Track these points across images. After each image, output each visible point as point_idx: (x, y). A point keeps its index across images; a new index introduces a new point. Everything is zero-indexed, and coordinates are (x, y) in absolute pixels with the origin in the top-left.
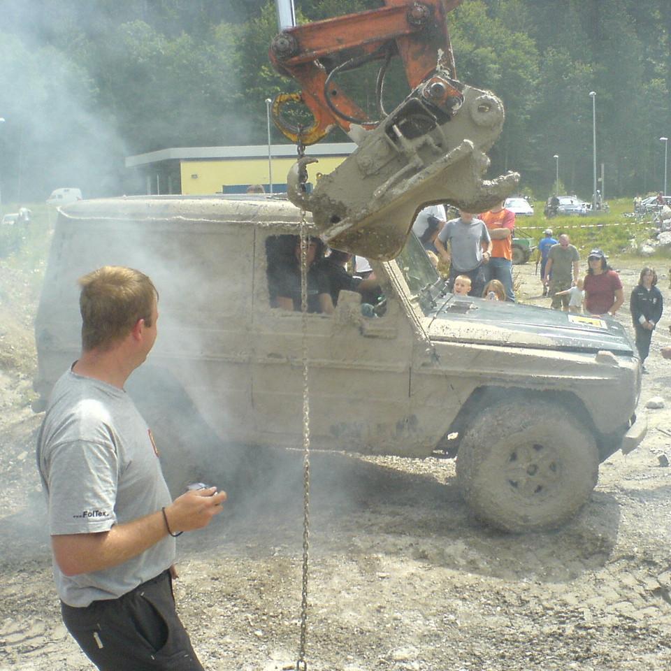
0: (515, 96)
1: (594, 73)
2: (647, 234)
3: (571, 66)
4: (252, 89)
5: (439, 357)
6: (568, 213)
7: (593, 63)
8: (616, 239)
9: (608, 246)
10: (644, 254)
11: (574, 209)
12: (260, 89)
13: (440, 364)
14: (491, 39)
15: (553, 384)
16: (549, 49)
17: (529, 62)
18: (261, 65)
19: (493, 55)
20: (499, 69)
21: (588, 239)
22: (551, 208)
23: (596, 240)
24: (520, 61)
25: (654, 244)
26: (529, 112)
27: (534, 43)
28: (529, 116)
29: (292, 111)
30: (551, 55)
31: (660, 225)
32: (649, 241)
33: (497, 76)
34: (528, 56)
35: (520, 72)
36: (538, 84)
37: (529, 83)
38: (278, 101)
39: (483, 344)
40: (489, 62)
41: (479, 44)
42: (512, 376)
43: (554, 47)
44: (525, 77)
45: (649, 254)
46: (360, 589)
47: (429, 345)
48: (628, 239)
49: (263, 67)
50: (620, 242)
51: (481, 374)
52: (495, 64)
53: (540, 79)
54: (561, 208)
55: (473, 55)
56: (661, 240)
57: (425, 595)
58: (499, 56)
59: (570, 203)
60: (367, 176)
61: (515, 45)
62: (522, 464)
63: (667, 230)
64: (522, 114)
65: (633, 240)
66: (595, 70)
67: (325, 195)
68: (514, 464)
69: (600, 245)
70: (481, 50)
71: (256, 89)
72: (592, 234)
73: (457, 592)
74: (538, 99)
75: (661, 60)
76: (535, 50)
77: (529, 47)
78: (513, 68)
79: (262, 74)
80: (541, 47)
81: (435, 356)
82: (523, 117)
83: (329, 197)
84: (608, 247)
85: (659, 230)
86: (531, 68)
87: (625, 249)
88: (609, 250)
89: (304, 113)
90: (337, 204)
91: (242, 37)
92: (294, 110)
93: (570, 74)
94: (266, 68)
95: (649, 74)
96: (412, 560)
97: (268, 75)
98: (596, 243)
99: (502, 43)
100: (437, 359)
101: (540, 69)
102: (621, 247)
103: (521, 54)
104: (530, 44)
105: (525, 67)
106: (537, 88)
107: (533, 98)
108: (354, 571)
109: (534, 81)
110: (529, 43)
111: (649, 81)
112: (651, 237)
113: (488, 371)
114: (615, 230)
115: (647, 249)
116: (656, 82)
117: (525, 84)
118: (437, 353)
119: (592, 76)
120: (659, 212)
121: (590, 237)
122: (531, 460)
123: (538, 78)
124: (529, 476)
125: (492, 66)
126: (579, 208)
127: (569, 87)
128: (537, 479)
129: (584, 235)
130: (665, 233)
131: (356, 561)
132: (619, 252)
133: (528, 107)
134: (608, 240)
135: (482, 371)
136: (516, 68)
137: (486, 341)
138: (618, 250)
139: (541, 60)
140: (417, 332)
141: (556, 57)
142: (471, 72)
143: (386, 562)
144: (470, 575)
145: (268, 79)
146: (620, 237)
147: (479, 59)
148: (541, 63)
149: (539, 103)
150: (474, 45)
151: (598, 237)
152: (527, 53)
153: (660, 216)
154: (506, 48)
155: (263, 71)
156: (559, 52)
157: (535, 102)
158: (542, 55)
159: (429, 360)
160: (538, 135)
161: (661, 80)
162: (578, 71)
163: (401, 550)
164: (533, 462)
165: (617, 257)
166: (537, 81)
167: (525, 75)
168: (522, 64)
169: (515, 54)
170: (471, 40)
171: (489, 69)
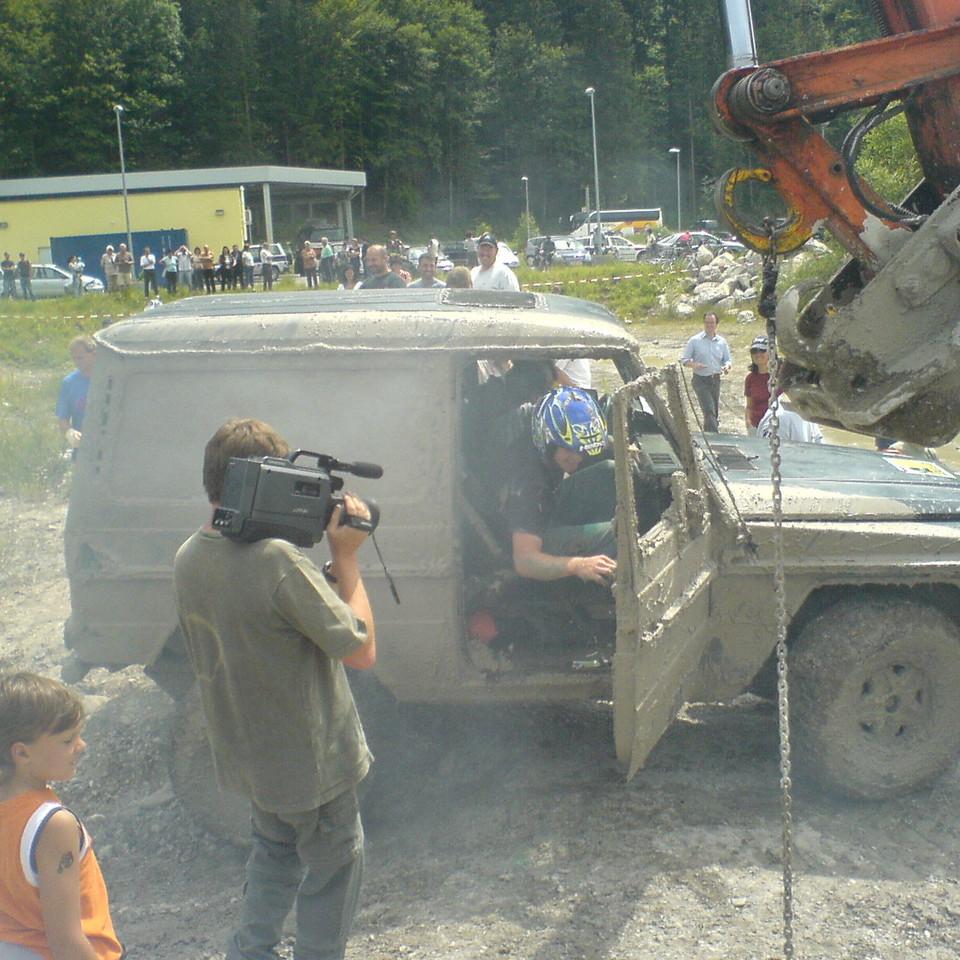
0: (459, 93)
1: (567, 59)
2: (680, 286)
3: (535, 49)
4: (71, 90)
5: (757, 546)
6: (566, 262)
7: (566, 45)
8: (639, 295)
9: (629, 306)
10: (680, 316)
11: (575, 255)
12: (85, 89)
13: (758, 556)
14: (420, 13)
15: (927, 575)
16: (502, 25)
17: (477, 44)
18: (84, 54)
19: (426, 35)
20: (436, 55)
21: (601, 298)
22: (544, 255)
23: (613, 299)
24: (464, 43)
25: (692, 300)
26: (479, 116)
27: (482, 17)
28: (479, 122)
29: (134, 121)
30: (506, 35)
31: (696, 274)
32: (684, 297)
33: (433, 65)
34: (474, 35)
35: (465, 59)
36: (491, 75)
37: (477, 74)
38: (733, 180)
39: (816, 521)
40: (421, 45)
41: (405, 19)
42: (869, 568)
43: (509, 23)
44: (470, 65)
45: (686, 315)
46: (723, 934)
47: (744, 530)
48: (655, 295)
49: (87, 56)
50: (645, 299)
51: (822, 568)
52: (429, 48)
53: (493, 68)
54: (557, 255)
55: (396, 35)
56: (702, 294)
57: (816, 927)
58: (433, 36)
59: (566, 247)
60: (912, 308)
61: (455, 20)
62: (879, 697)
63: (706, 281)
64: (470, 118)
65: (662, 297)
66: (568, 55)
67: (843, 342)
68: (868, 698)
69: (617, 305)
70: (408, 28)
71: (78, 88)
72: (606, 291)
73: (855, 913)
74: (491, 97)
75: (655, 40)
76: (483, 28)
77: (476, 22)
78: (454, 54)
79: (86, 66)
80: (492, 23)
81: (750, 546)
82: (470, 123)
83: (849, 346)
84: (630, 308)
85: (695, 280)
86: (480, 53)
87: (652, 310)
88: (631, 311)
89: (152, 123)
90: (862, 356)
91: (51, 11)
92: (138, 119)
93: (534, 61)
94: (91, 58)
95: (641, 59)
96: (763, 870)
97: (96, 68)
98: (613, 302)
99: (436, 17)
100: (754, 550)
101: (493, 55)
102: (646, 307)
103: (465, 33)
104: (476, 19)
105: (471, 52)
106: (489, 82)
107: (484, 96)
108: (691, 900)
109: (484, 71)
110: (477, 17)
111: (642, 70)
112: (687, 291)
113: (831, 562)
114: (636, 284)
115: (683, 309)
116: (652, 71)
117: (471, 75)
118: (753, 540)
119: (565, 64)
120: (693, 256)
121: (603, 295)
122: (891, 689)
123: (490, 67)
124: (889, 714)
125: (424, 50)
126: (580, 254)
127: (534, 79)
128: (898, 716)
129: (595, 292)
130: (704, 284)
131: (686, 884)
132: (646, 314)
133: (479, 108)
134: (628, 298)
135: (823, 565)
136: (458, 53)
137: (819, 515)
138: (644, 311)
139: (493, 42)
140: (723, 511)
141: (515, 37)
142: (395, 59)
143: (731, 878)
144: (853, 881)
145: (95, 74)
146: (645, 292)
147: (405, 40)
148: (493, 45)
149: (492, 102)
150: (398, 20)
151: (614, 294)
152: (473, 31)
153: (695, 262)
154: (443, 23)
155: (88, 62)
156: (517, 30)
157: (487, 101)
158: (493, 34)
159: (741, 552)
160: (493, 149)
161: (658, 69)
162: (545, 57)
163: (735, 853)
164: (894, 693)
165: (643, 322)
166: (489, 71)
167: (471, 62)
168: (467, 46)
169: (456, 33)
170: (393, 13)
171: (421, 54)
